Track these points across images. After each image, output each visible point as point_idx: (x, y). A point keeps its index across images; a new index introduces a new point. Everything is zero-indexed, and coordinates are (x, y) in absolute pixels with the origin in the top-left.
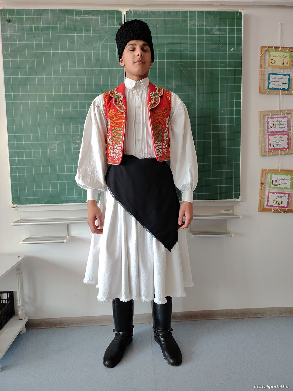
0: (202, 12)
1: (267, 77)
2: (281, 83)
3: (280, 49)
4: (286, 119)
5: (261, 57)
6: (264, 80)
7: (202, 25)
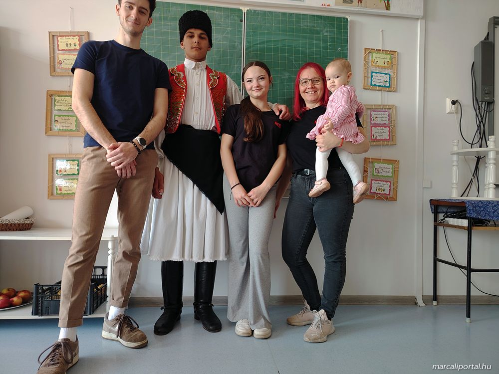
0: (314, 16)
1: (370, 75)
2: (382, 81)
3: (381, 52)
4: (387, 113)
5: (365, 57)
6: (368, 77)
7: (314, 26)
